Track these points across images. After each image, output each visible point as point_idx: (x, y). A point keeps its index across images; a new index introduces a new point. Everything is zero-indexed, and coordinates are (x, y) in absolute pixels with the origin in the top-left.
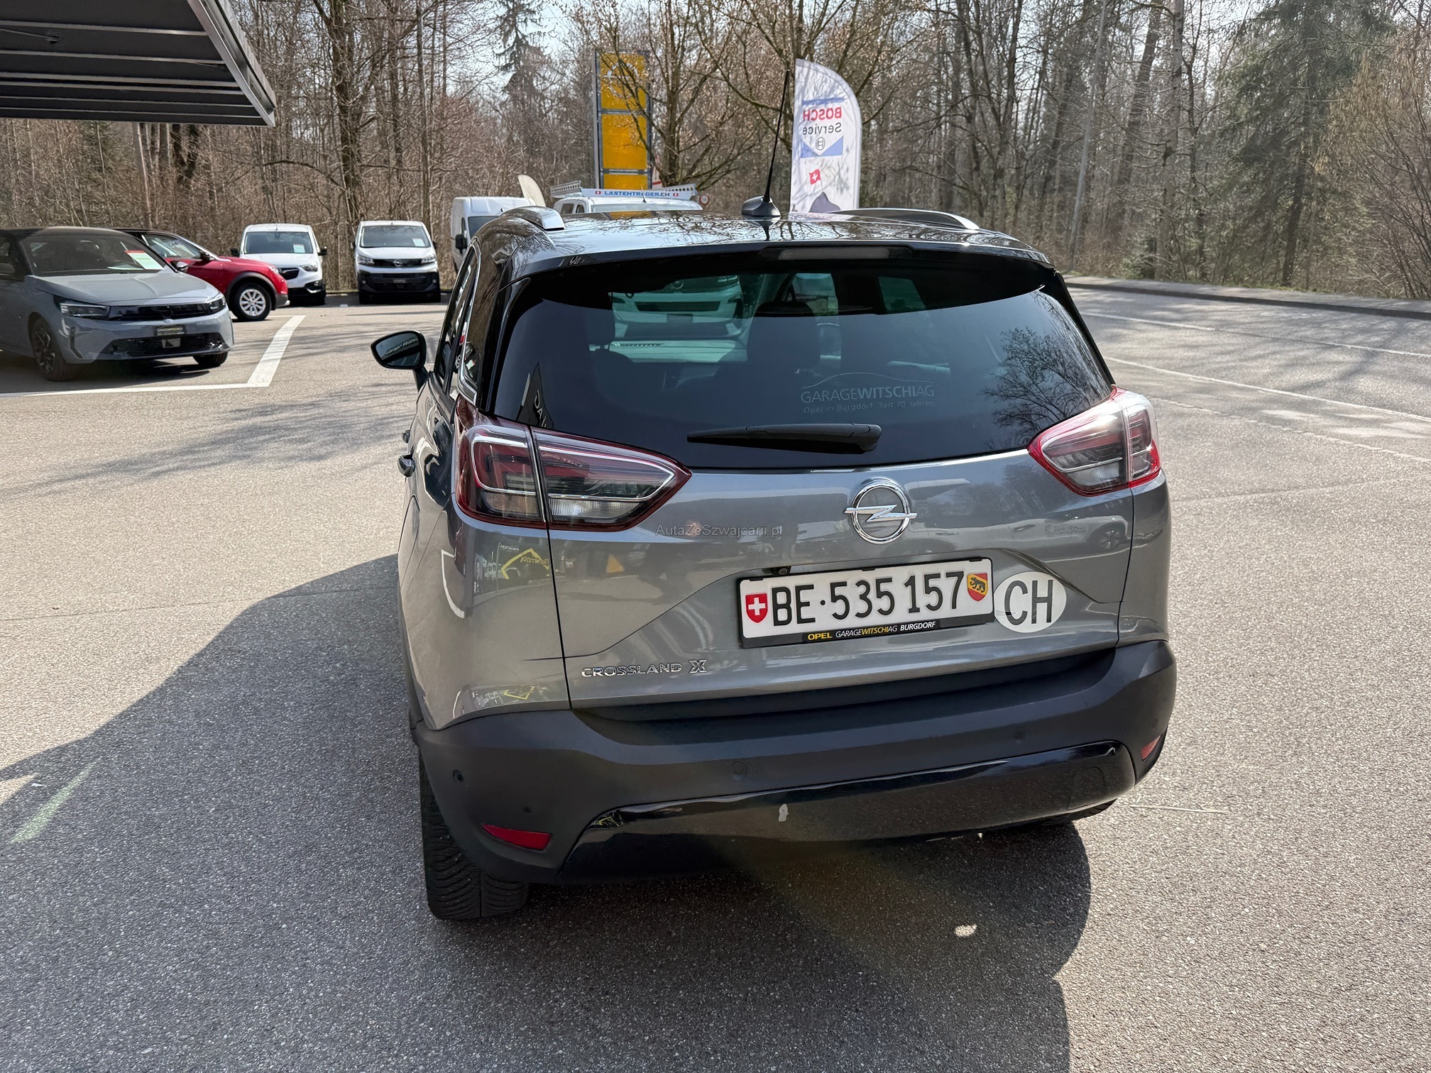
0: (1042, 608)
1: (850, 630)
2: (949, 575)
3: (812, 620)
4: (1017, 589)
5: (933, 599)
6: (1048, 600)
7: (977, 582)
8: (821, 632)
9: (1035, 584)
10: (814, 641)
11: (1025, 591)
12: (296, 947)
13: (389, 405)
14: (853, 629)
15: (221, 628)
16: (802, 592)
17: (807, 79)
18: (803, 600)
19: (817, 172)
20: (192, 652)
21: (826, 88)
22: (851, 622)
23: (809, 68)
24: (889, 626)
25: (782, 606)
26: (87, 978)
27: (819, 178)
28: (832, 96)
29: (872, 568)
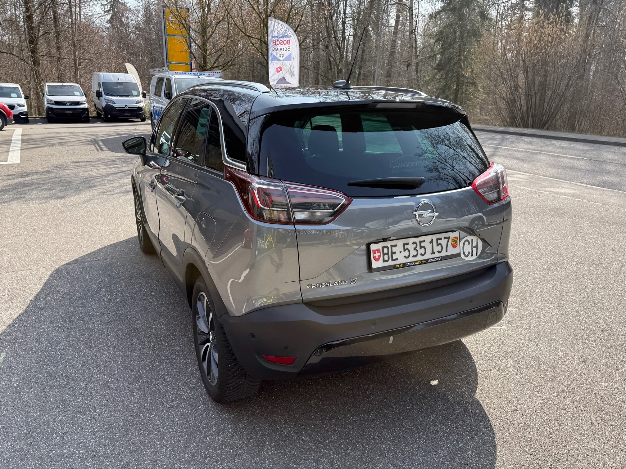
0: (475, 249)
1: (411, 262)
2: (445, 238)
3: (397, 259)
4: (467, 243)
5: (439, 248)
6: (476, 247)
7: (454, 241)
8: (400, 264)
9: (472, 240)
10: (398, 268)
11: (469, 244)
12: (151, 424)
13: (86, 172)
14: (412, 262)
15: (45, 281)
16: (393, 248)
17: (274, 26)
18: (394, 251)
19: (280, 68)
20: (34, 294)
21: (283, 31)
22: (411, 259)
23: (275, 22)
24: (424, 260)
25: (386, 254)
26: (51, 451)
27: (281, 70)
28: (286, 35)
29: (418, 237)
